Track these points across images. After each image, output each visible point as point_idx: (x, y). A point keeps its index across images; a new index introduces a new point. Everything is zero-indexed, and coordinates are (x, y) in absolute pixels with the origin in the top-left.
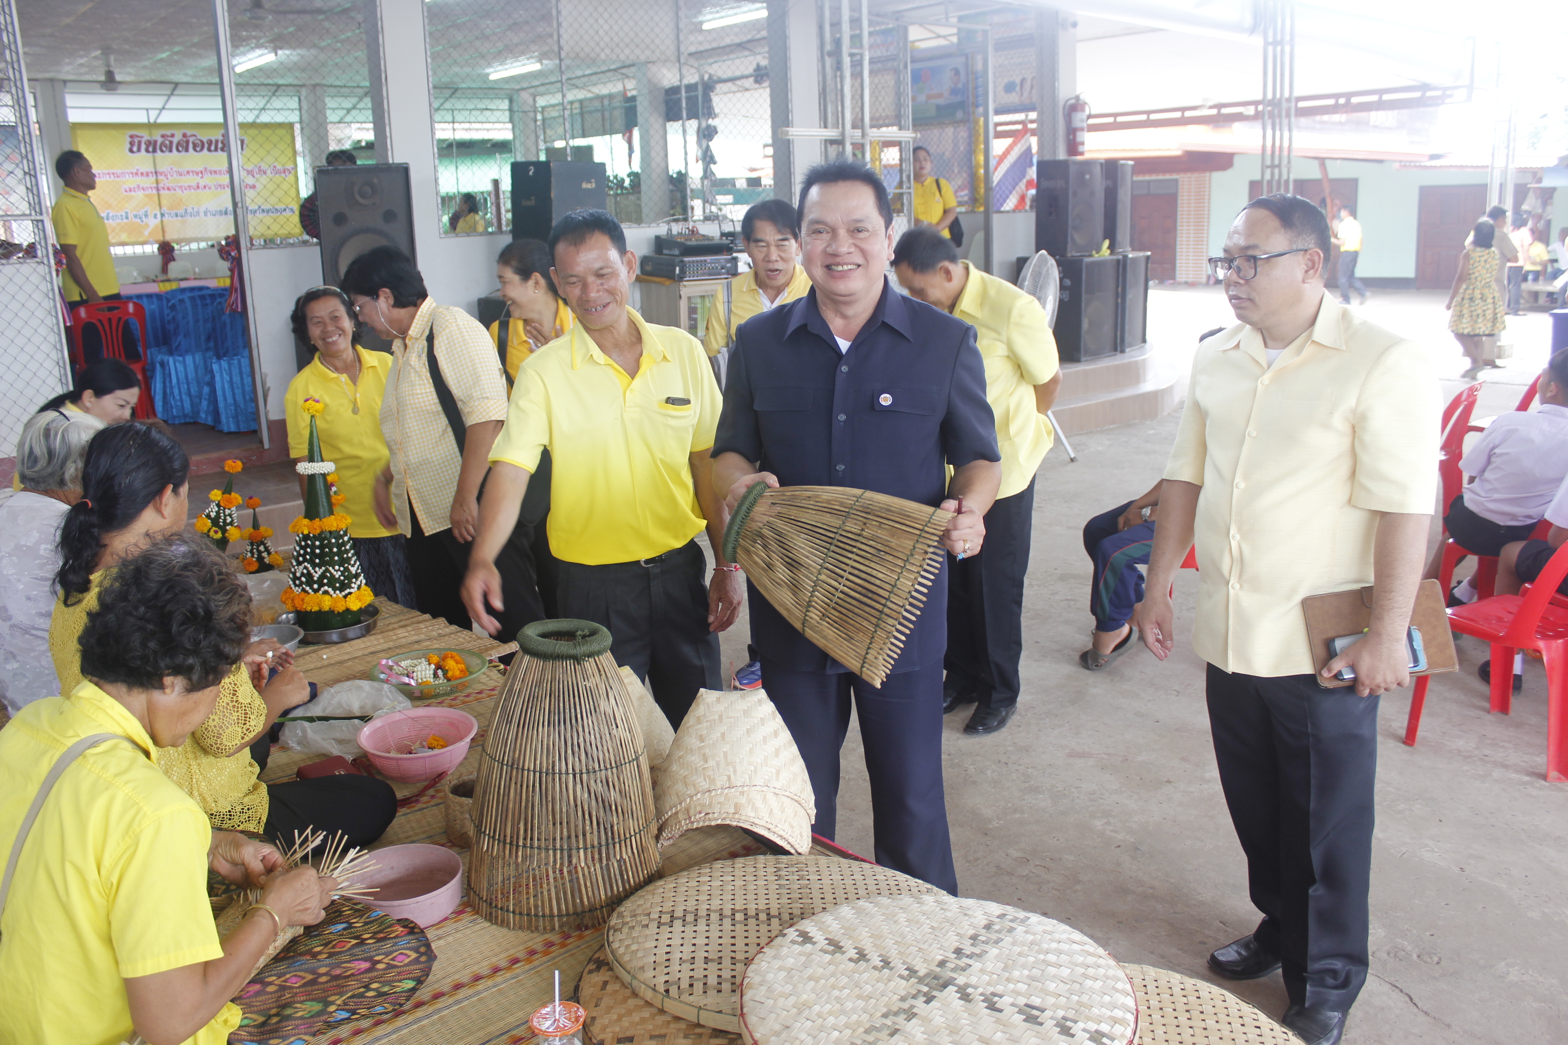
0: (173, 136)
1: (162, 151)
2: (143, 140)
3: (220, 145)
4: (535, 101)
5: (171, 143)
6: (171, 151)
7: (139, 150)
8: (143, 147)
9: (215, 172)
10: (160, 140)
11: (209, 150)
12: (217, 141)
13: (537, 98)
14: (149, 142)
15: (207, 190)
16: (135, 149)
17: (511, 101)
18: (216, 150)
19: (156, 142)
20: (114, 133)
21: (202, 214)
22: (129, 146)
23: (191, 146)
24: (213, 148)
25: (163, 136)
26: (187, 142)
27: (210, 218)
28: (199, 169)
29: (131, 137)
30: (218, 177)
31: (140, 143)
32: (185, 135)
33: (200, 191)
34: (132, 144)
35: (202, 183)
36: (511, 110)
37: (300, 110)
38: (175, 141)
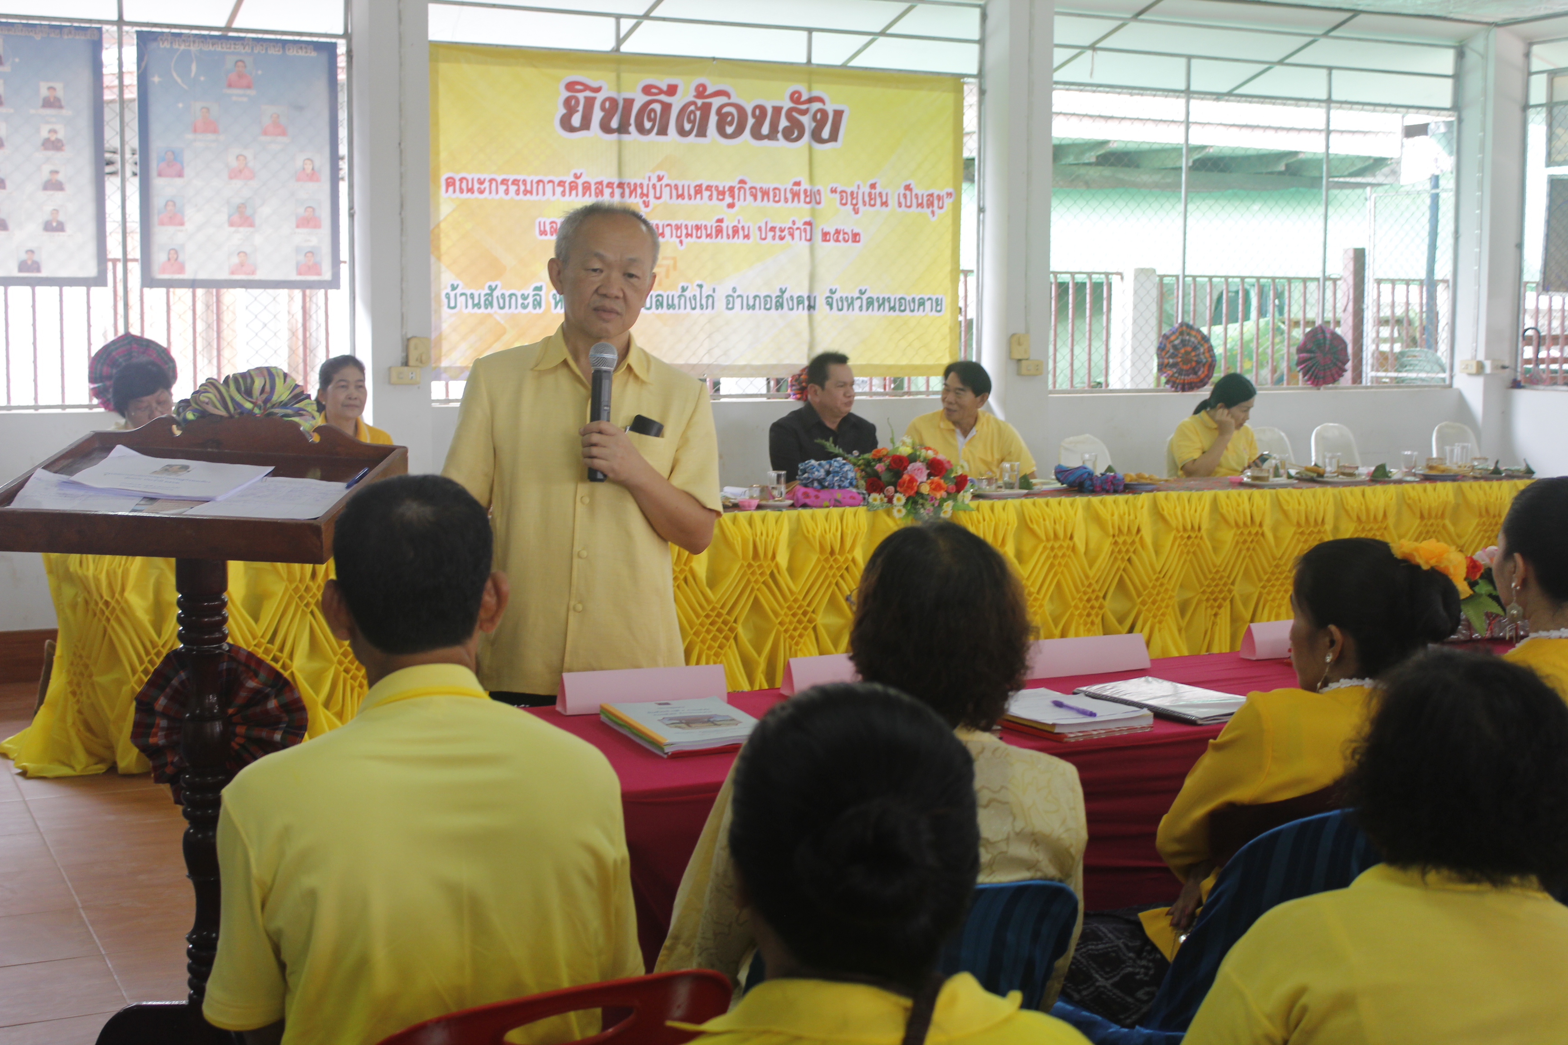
0: (672, 90)
1: (641, 130)
2: (600, 97)
3: (784, 123)
4: (1527, 55)
5: (667, 107)
6: (663, 131)
7: (586, 124)
8: (597, 115)
9: (765, 193)
10: (640, 99)
11: (757, 135)
12: (777, 110)
13: (1536, 49)
14: (613, 101)
15: (739, 241)
16: (576, 120)
17: (1461, 55)
18: (772, 135)
19: (629, 103)
20: (528, 73)
21: (721, 304)
22: (563, 111)
23: (713, 119)
24: (765, 130)
25: (647, 90)
26: (706, 109)
27: (739, 314)
28: (725, 183)
29: (570, 86)
30: (769, 205)
31: (590, 102)
32: (701, 91)
33: (722, 241)
34: (570, 106)
35: (730, 219)
36: (1457, 77)
37: (982, 42)
38: (677, 102)
